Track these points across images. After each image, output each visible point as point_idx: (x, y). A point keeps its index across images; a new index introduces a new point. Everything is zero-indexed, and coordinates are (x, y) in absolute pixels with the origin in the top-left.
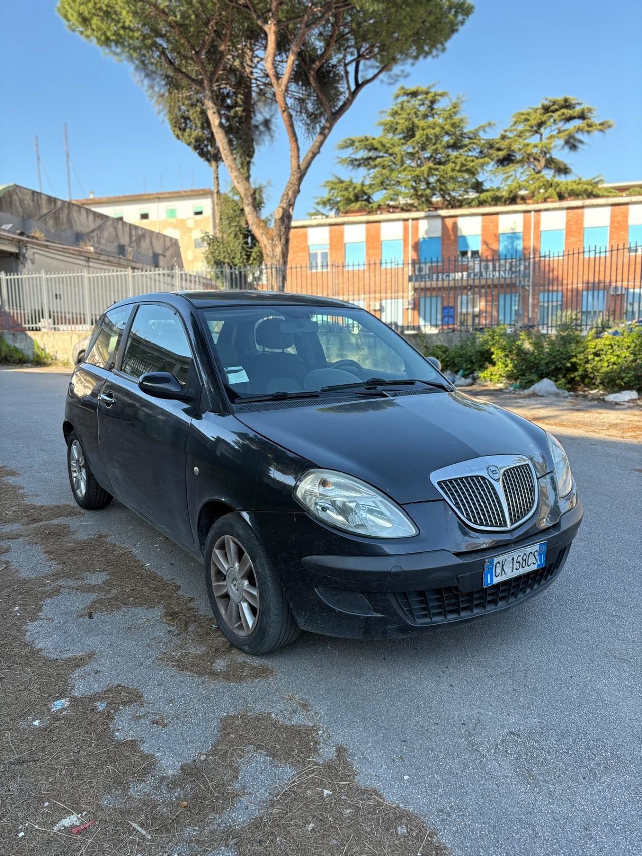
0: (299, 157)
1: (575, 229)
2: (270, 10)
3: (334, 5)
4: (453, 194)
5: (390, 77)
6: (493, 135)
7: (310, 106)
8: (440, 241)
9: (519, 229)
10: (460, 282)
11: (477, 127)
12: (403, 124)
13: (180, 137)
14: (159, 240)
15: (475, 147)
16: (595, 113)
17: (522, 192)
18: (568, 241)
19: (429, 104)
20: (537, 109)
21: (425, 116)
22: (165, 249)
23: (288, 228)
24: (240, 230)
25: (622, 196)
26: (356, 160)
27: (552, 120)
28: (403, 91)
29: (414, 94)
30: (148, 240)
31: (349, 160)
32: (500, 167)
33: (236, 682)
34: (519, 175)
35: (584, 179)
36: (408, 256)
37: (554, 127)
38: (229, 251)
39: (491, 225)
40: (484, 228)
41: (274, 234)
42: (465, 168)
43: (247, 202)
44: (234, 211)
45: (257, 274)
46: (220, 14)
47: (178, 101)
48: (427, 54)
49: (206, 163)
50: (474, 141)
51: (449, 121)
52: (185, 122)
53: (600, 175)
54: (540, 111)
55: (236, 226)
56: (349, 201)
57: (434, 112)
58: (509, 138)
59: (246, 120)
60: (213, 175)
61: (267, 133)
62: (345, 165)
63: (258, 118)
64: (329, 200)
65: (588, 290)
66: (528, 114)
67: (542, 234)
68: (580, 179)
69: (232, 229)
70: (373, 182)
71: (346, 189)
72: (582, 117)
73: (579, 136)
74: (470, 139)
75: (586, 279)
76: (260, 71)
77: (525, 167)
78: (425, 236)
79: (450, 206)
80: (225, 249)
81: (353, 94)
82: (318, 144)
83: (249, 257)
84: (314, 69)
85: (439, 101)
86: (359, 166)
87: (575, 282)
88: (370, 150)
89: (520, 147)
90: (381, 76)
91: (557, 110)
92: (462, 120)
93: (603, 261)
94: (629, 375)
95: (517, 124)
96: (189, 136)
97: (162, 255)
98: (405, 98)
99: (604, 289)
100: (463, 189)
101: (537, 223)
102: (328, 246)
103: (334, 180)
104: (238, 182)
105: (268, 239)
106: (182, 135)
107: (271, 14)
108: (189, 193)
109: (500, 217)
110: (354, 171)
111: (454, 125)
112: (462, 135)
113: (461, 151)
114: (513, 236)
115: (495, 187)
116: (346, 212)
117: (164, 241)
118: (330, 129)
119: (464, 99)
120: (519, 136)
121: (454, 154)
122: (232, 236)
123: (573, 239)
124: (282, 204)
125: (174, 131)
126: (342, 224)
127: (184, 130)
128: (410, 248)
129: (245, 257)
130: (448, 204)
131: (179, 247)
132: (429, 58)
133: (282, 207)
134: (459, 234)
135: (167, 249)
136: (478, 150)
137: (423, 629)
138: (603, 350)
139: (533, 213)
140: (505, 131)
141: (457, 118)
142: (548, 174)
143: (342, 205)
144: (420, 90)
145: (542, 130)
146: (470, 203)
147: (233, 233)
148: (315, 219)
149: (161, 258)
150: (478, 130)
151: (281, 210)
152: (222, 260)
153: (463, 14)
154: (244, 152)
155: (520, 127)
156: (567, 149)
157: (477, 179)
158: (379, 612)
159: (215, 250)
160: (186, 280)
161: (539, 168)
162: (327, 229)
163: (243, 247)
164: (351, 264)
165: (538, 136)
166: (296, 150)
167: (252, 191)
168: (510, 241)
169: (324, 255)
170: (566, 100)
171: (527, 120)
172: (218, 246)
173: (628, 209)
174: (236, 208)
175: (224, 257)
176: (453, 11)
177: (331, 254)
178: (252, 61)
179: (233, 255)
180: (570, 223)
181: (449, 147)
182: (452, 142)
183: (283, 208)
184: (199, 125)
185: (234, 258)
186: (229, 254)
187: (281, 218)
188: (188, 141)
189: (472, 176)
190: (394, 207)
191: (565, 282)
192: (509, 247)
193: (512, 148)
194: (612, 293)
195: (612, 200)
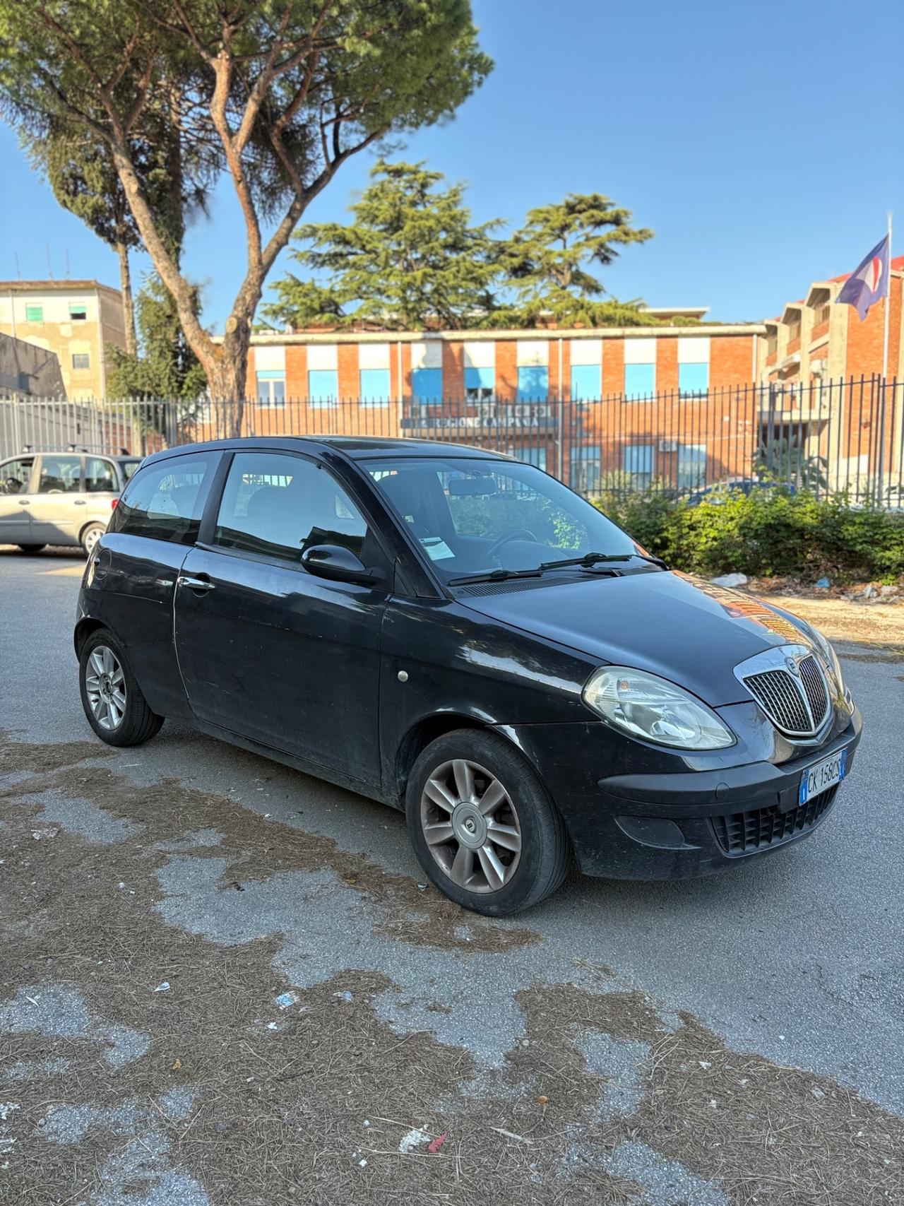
0: (260, 248)
1: (613, 366)
2: (220, 39)
3: (312, 43)
4: (453, 310)
5: (381, 147)
6: (504, 235)
7: (265, 176)
8: (440, 373)
9: (545, 362)
10: (504, 430)
11: (482, 224)
12: (386, 211)
13: (69, 204)
14: (27, 353)
15: (481, 249)
16: (631, 217)
17: (544, 313)
18: (607, 380)
19: (419, 188)
20: (560, 207)
21: (414, 204)
22: (38, 368)
23: (245, 346)
24: (168, 346)
25: (669, 326)
26: (320, 255)
27: (577, 222)
28: (383, 167)
29: (398, 173)
30: (10, 354)
31: (309, 254)
32: (513, 278)
33: (501, 952)
34: (538, 291)
35: (621, 302)
36: (397, 392)
37: (580, 232)
38: (151, 376)
39: (508, 355)
40: (499, 358)
41: (224, 354)
42: (470, 276)
43: (183, 306)
44: (158, 317)
45: (192, 409)
46: (142, 37)
47: (66, 153)
48: (431, 121)
49: (109, 245)
50: (478, 242)
51: (447, 213)
52: (75, 184)
53: (640, 299)
54: (563, 210)
55: (162, 340)
56: (312, 311)
57: (426, 198)
58: (524, 242)
59: (172, 188)
60: (120, 263)
61: (200, 209)
62: (304, 261)
63: (188, 186)
64: (282, 308)
65: (632, 445)
66: (548, 212)
67: (574, 369)
68: (616, 302)
69: (156, 344)
70: (347, 288)
71: (306, 295)
72: (616, 221)
73: (613, 246)
74: (474, 238)
75: (629, 429)
76: (190, 120)
77: (546, 280)
78: (423, 366)
79: (448, 327)
80: (145, 373)
81: (333, 166)
82: (284, 231)
83: (181, 384)
84: (278, 127)
85: (431, 184)
86: (323, 263)
87: (617, 435)
88: (338, 243)
89: (540, 254)
90: (370, 146)
91: (584, 210)
92: (462, 214)
93: (649, 407)
94: (736, 554)
95: (535, 224)
96: (84, 204)
97: (33, 376)
98: (385, 177)
99: (651, 445)
100: (466, 304)
101: (567, 355)
102: (284, 374)
103: (289, 280)
104: (169, 277)
105: (216, 360)
106: (72, 201)
107: (221, 45)
108: (62, 286)
109: (520, 345)
110: (315, 270)
111: (453, 218)
112: (464, 232)
113: (463, 254)
114: (537, 371)
115: (508, 304)
116: (306, 327)
117: (36, 354)
118: (301, 211)
119: (465, 185)
120: (538, 240)
121: (453, 257)
122: (157, 353)
123: (612, 378)
124: (236, 313)
125: (58, 195)
126: (304, 343)
127: (75, 193)
128: (400, 380)
129: (176, 384)
130: (446, 324)
131: (59, 367)
132: (434, 126)
133: (236, 317)
134: (466, 365)
135: (41, 368)
136: (485, 254)
137: (736, 861)
138: (700, 522)
139: (561, 341)
140: (520, 232)
141: (457, 210)
142: (576, 291)
143: (301, 317)
144: (406, 168)
145: (566, 234)
146: (477, 325)
147: (158, 349)
148: (265, 334)
149: (31, 380)
150: (483, 228)
151: (235, 321)
152: (139, 388)
153: (480, 72)
154: (171, 234)
155: (539, 229)
156: (597, 261)
157: (487, 292)
158: (693, 843)
159: (129, 373)
160: (72, 415)
161: (563, 283)
162: (282, 349)
163: (172, 371)
164: (317, 399)
165: (560, 242)
166: (256, 238)
167: (191, 291)
168: (534, 375)
169: (279, 386)
170: (596, 198)
171: (547, 220)
172: (134, 368)
173: (676, 343)
174: (161, 313)
175: (143, 384)
176: (467, 66)
177: (288, 385)
178: (180, 105)
179: (157, 381)
180: (608, 357)
181: (445, 247)
182: (450, 240)
183: (238, 319)
184: (99, 189)
185: (158, 385)
186: (150, 379)
187: (235, 332)
188: (82, 211)
189: (478, 286)
190: (372, 323)
191: (604, 434)
192: (534, 384)
193: (530, 255)
194: (661, 449)
195: (657, 331)
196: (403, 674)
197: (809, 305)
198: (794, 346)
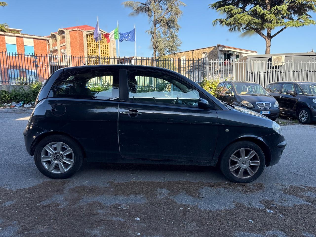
1: (2, 44)
65: (11, 69)
75: (9, 64)
87: (5, 65)
123: (2, 48)
173: (23, 39)
194: (21, 71)
195: (16, 35)
196: (227, 130)
197: (58, 34)
198: (55, 44)
